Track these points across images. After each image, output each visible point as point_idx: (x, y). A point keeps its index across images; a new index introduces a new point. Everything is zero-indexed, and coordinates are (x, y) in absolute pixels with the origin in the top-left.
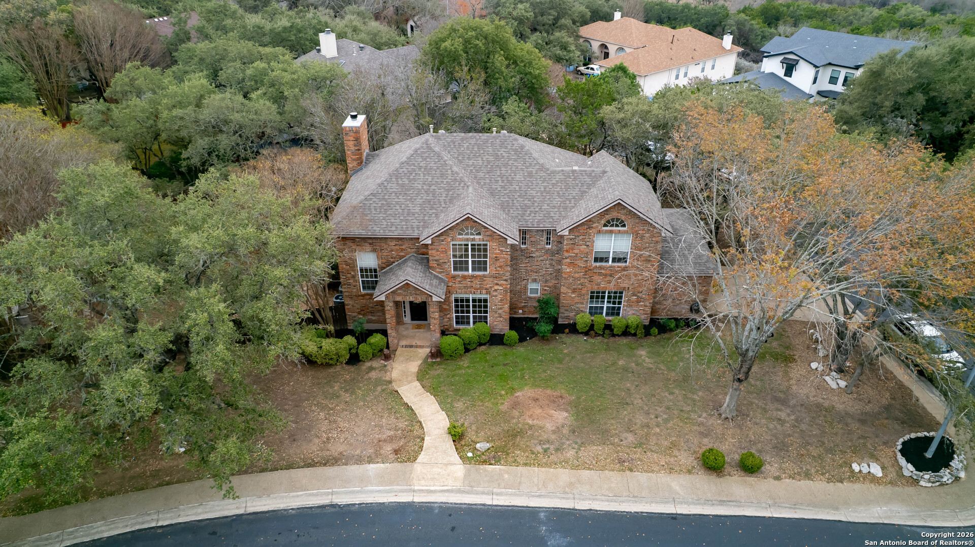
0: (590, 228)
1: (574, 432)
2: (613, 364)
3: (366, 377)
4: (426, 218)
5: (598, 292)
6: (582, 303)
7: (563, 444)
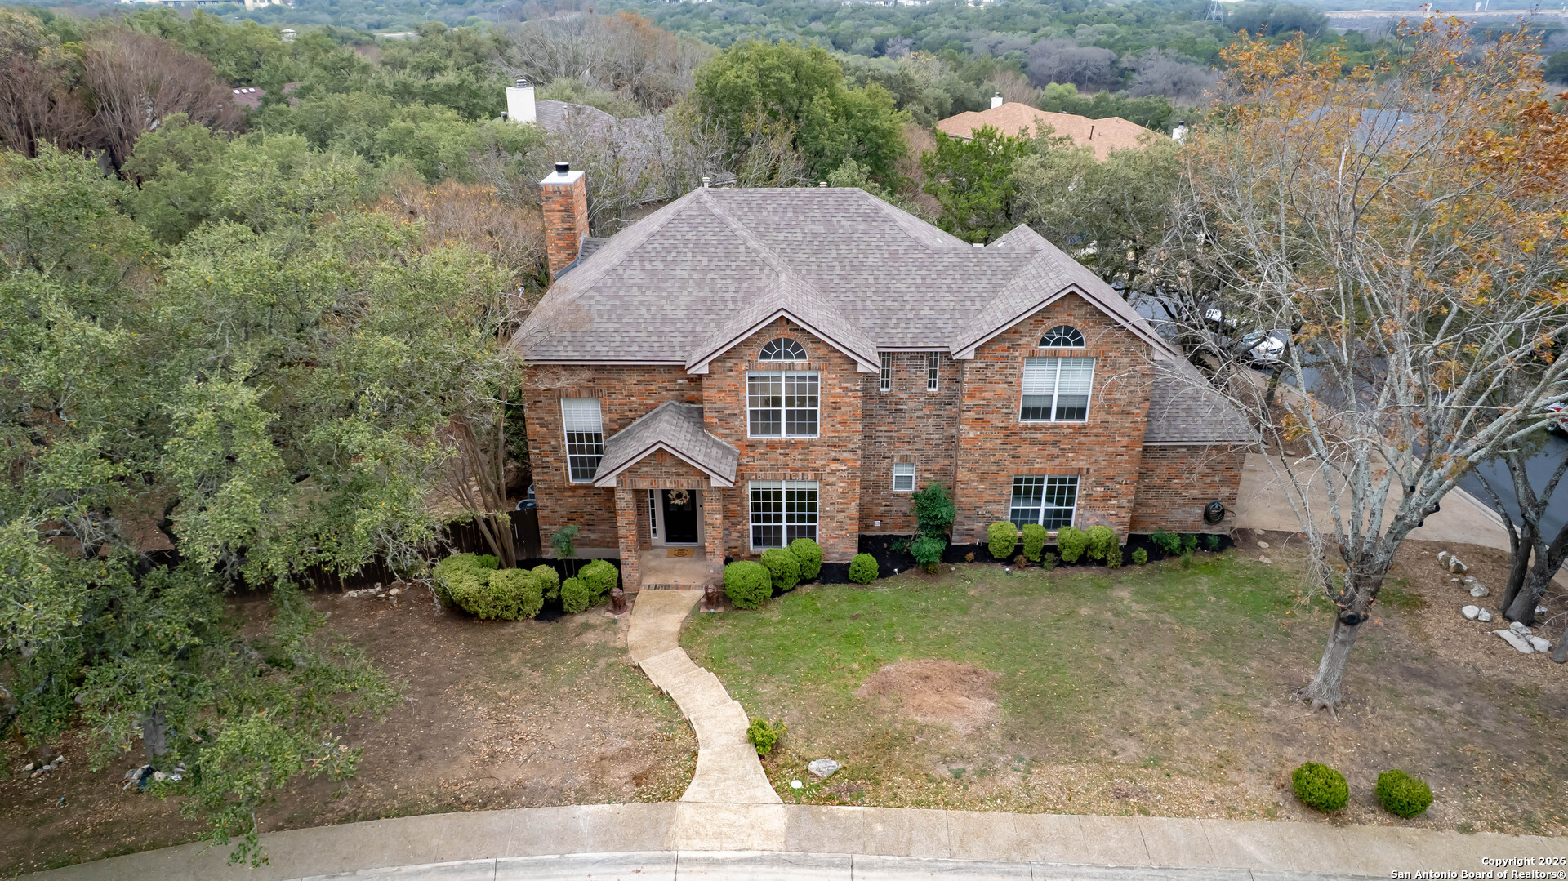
0: (1014, 346)
1: (1013, 737)
2: (1069, 614)
3: (575, 643)
4: (698, 329)
5: (1029, 481)
6: (999, 503)
7: (993, 761)
